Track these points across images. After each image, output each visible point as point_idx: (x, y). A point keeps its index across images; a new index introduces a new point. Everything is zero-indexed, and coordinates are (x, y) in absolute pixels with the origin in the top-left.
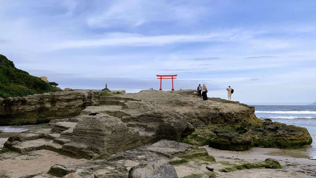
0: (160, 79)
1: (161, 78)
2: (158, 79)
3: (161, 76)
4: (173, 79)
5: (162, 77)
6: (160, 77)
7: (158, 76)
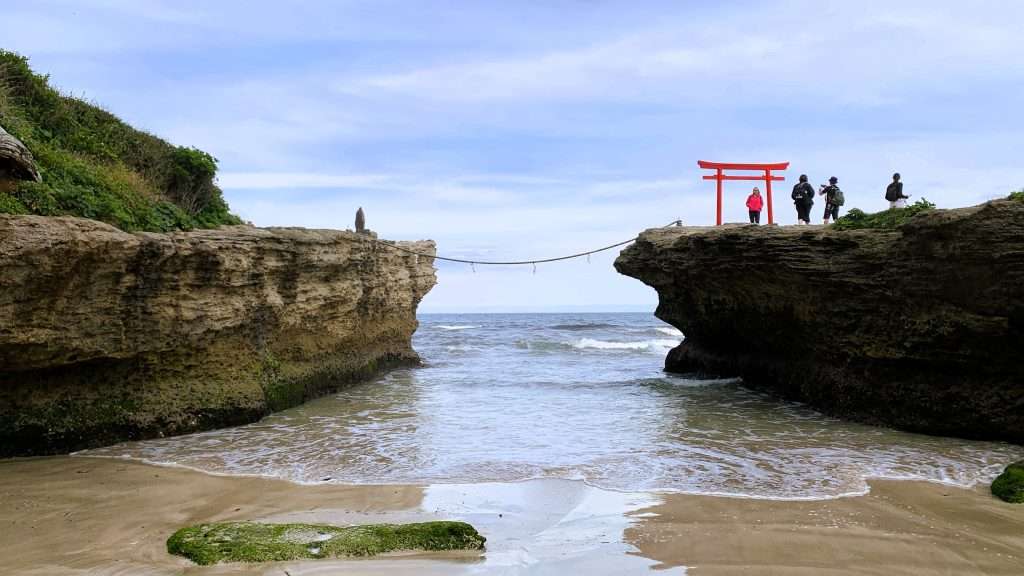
0: (716, 181)
1: (719, 178)
2: (705, 178)
3: (720, 167)
4: (773, 183)
5: (725, 172)
6: (714, 172)
7: (703, 165)
